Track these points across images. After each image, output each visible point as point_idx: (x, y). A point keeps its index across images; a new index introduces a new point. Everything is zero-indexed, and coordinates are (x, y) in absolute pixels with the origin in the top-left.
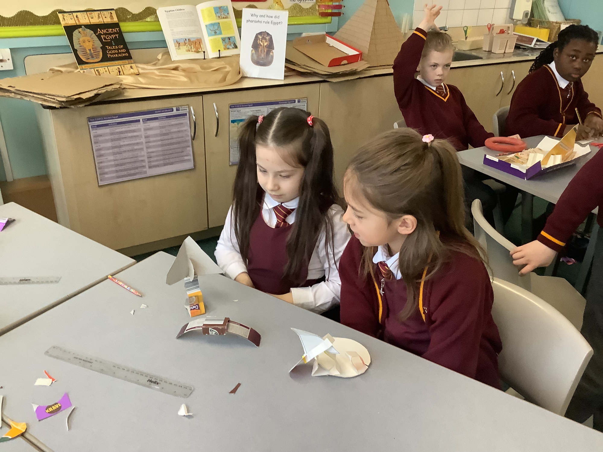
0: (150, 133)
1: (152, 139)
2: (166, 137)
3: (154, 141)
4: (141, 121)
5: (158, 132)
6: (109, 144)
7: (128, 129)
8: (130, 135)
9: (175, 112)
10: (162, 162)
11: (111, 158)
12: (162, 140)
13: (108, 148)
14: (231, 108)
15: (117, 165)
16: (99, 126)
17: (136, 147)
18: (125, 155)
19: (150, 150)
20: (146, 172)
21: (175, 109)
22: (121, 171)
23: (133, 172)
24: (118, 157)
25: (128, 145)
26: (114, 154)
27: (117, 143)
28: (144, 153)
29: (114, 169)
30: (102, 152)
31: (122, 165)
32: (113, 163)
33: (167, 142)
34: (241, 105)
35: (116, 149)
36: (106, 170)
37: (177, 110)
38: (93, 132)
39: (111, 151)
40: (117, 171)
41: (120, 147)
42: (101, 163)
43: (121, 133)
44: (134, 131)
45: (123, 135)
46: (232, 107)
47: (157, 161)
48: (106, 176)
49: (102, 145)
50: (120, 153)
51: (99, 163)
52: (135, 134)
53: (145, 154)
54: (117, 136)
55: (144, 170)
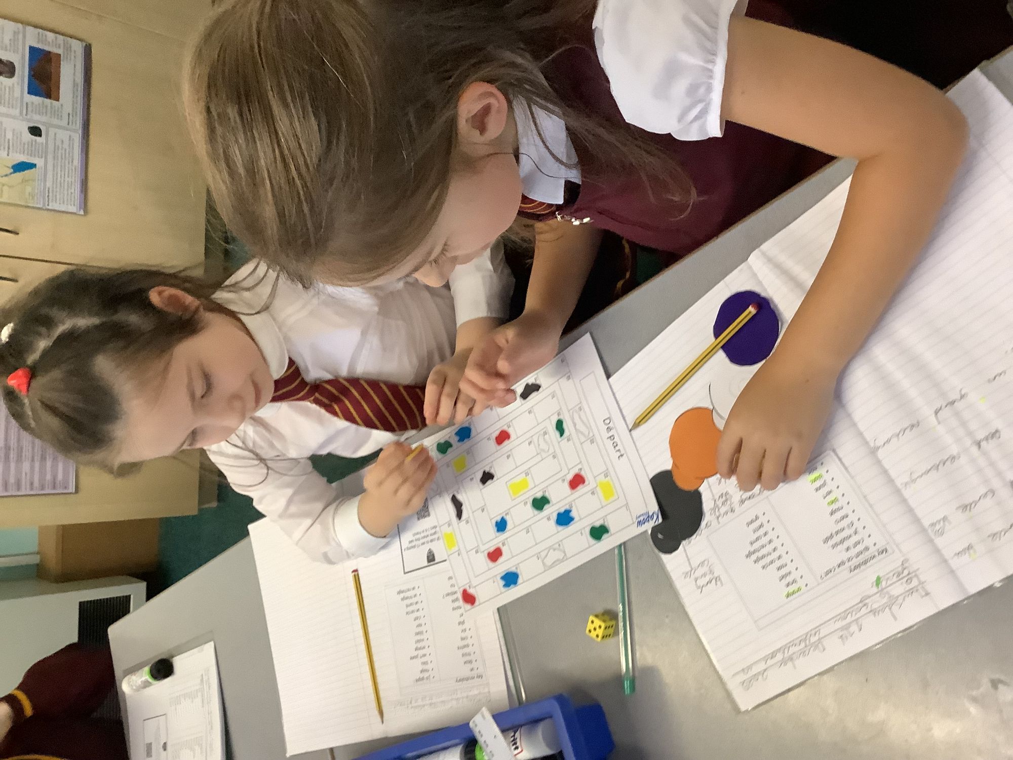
11: (26, 466)
13: (6, 470)
26: (19, 460)
30: (12, 480)
32: (37, 465)
35: (12, 456)
36: (49, 477)
39: (13, 465)
42: (32, 484)
48: (60, 477)
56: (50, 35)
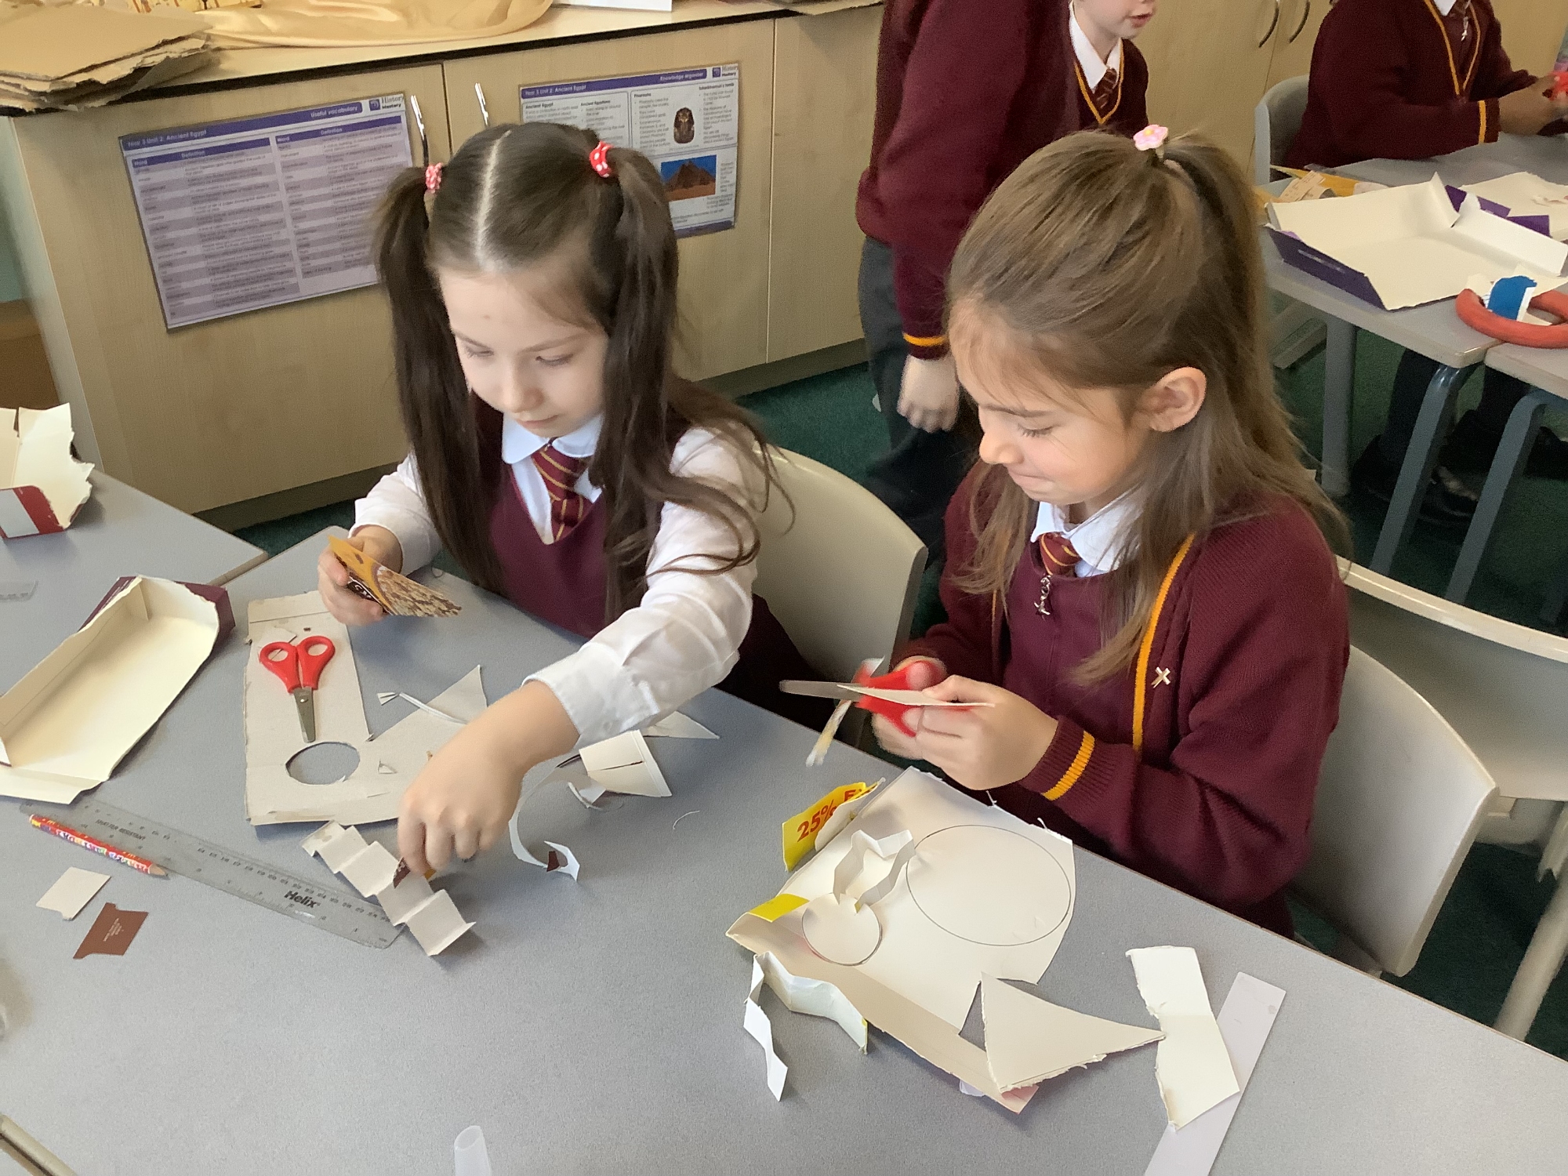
0: (299, 175)
1: (306, 194)
2: (345, 186)
3: (313, 199)
4: (273, 142)
5: (321, 171)
6: (187, 212)
7: (239, 166)
8: (245, 182)
9: (367, 114)
10: (339, 258)
11: (197, 250)
12: (335, 196)
13: (185, 224)
14: (524, 97)
15: (214, 271)
16: (153, 161)
17: (264, 218)
18: (235, 241)
19: (304, 225)
20: (295, 288)
21: (365, 104)
22: (227, 285)
23: (259, 287)
24: (216, 246)
25: (241, 211)
26: (204, 238)
27: (208, 208)
28: (287, 233)
29: (207, 280)
30: (171, 235)
31: (228, 268)
32: (202, 264)
33: (348, 200)
34: (554, 87)
35: (208, 226)
36: (185, 285)
37: (373, 107)
38: (139, 180)
39: (194, 230)
40: (215, 288)
41: (219, 218)
42: (170, 264)
43: (219, 177)
44: (254, 172)
45: (225, 185)
46: (527, 93)
47: (326, 254)
48: (187, 302)
49: (169, 215)
50: (221, 236)
51: (162, 266)
52: (259, 180)
53: (292, 237)
54: (207, 188)
55: (293, 281)
56: (732, 178)
